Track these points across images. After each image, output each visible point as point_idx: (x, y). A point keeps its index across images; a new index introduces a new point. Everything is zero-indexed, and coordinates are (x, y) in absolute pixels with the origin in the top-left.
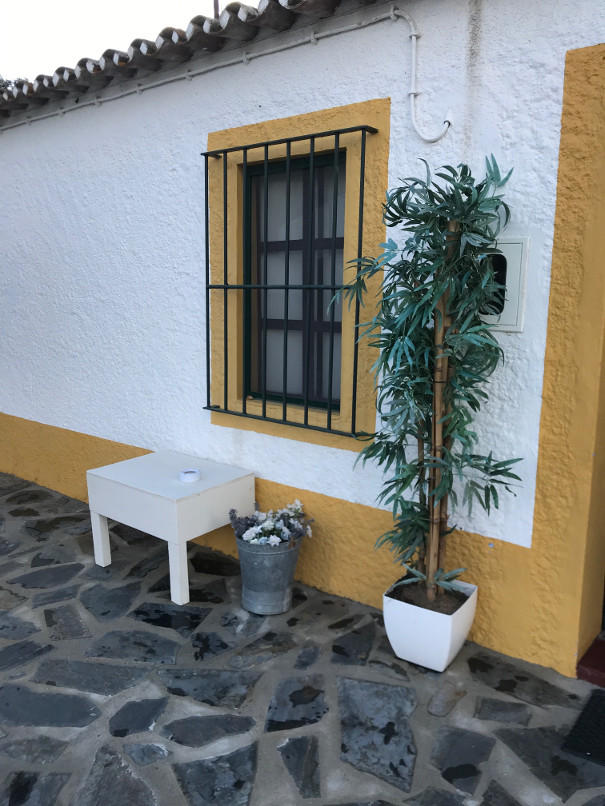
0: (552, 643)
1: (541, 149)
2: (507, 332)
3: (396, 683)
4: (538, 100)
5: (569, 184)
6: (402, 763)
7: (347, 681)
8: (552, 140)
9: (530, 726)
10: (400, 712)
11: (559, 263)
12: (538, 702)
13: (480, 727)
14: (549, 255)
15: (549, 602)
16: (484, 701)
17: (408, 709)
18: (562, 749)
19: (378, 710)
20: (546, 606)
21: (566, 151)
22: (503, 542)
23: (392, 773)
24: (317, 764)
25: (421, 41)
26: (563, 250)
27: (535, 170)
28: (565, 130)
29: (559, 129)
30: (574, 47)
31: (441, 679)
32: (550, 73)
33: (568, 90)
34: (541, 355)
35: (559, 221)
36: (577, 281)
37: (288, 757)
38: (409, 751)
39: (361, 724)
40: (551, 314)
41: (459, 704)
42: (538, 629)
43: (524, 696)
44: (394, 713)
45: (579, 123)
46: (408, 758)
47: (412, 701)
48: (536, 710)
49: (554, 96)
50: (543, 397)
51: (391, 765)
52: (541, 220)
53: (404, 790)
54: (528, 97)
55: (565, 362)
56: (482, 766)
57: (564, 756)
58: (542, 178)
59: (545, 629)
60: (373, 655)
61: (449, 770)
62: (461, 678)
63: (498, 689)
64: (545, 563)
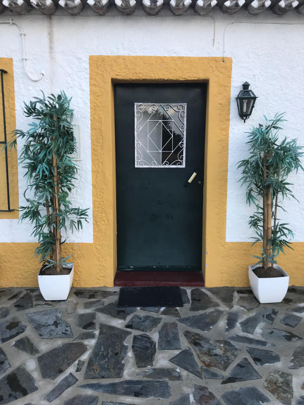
0: (104, 277)
1: (83, 90)
2: (76, 161)
3: (50, 309)
4: (80, 72)
5: (95, 105)
6: (66, 330)
7: (29, 315)
8: (87, 88)
9: (105, 305)
10: (57, 317)
11: (94, 134)
12: (104, 297)
13: (88, 311)
14: (90, 131)
15: (102, 261)
16: (86, 303)
17: (60, 315)
18: (118, 307)
19: (48, 319)
20: (101, 263)
21: (92, 93)
22: (82, 243)
23: (64, 335)
24: (32, 344)
25: (26, 37)
26: (95, 129)
27: (81, 98)
28: (91, 85)
29: (89, 84)
30: (92, 54)
31: (67, 302)
32: (83, 62)
33: (91, 70)
34: (90, 169)
35: (92, 118)
36: (101, 141)
37: (18, 347)
38: (67, 327)
39: (43, 326)
40: (92, 153)
41: (78, 307)
42: (98, 273)
43: (99, 297)
44: (55, 318)
45: (96, 83)
46: (68, 329)
47: (60, 312)
48: (105, 300)
49: (86, 71)
50: (93, 185)
51: (63, 333)
52: (85, 117)
53: (71, 337)
54: (76, 70)
55: (99, 171)
56: (94, 321)
57: (119, 309)
58: (84, 102)
59: (101, 272)
60: (34, 303)
61: (84, 326)
62: (74, 299)
63: (89, 298)
64: (99, 247)
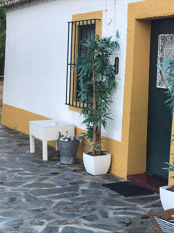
2: (119, 79)
11: (127, 60)
15: (123, 158)
22: (117, 141)
35: (127, 48)
52: (124, 48)
59: (123, 166)
64: (123, 146)
